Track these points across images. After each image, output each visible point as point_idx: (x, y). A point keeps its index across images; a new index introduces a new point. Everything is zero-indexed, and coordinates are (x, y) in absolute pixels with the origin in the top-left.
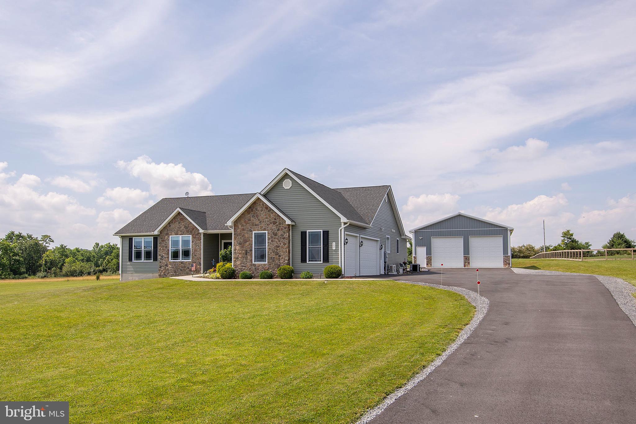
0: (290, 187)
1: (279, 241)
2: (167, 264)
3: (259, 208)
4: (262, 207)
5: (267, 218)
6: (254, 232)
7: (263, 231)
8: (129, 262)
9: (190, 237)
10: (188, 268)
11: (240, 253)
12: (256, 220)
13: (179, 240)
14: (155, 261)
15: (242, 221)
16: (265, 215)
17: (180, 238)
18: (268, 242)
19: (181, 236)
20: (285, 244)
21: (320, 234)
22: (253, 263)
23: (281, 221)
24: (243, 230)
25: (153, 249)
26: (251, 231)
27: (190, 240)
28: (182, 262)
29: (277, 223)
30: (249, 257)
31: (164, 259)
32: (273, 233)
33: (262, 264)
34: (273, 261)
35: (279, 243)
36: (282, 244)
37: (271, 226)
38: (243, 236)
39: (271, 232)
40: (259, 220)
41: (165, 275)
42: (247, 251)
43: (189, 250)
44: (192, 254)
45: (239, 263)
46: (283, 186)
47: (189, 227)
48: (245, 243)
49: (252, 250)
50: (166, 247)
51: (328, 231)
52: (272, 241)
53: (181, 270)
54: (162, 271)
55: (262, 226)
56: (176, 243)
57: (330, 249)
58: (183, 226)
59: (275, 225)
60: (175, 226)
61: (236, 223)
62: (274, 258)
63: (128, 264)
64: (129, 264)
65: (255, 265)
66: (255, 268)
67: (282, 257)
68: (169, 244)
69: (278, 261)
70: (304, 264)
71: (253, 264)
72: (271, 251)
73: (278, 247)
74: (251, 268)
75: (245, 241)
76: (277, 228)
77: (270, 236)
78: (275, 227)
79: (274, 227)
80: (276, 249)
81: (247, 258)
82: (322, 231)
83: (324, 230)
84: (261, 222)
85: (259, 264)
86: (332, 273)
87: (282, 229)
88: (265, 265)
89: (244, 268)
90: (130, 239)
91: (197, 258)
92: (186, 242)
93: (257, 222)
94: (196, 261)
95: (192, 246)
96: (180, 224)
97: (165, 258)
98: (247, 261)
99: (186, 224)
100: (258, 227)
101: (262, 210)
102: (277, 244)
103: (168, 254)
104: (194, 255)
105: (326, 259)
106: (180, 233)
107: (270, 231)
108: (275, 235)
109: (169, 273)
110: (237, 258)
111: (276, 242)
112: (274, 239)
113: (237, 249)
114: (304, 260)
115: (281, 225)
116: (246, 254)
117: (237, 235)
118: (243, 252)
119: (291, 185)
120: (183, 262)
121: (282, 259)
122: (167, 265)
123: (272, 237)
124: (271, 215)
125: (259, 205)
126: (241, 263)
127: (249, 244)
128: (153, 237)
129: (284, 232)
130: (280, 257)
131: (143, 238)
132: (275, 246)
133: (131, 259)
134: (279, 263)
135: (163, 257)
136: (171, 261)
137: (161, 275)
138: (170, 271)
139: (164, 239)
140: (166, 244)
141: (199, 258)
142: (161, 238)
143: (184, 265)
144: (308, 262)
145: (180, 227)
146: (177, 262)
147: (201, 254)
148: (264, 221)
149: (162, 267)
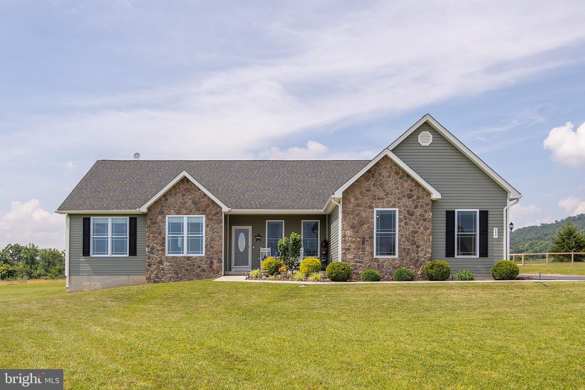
0: (430, 143)
1: (418, 224)
2: (161, 260)
3: (385, 173)
4: (389, 172)
5: (398, 189)
6: (375, 210)
7: (392, 208)
8: (83, 257)
9: (203, 219)
10: (199, 267)
11: (352, 242)
12: (380, 191)
13: (183, 223)
14: (130, 255)
15: (357, 192)
16: (395, 184)
17: (185, 219)
18: (400, 226)
19: (186, 217)
20: (426, 229)
21: (475, 216)
22: (375, 256)
23: (420, 194)
24: (358, 205)
25: (128, 236)
26: (371, 207)
27: (202, 223)
28: (188, 258)
29: (414, 196)
30: (367, 248)
31: (155, 252)
32: (408, 212)
33: (389, 259)
34: (408, 253)
35: (417, 227)
36: (422, 229)
37: (404, 200)
38: (358, 215)
39: (405, 210)
40: (384, 191)
41: (157, 277)
42: (364, 238)
43: (201, 238)
44: (206, 245)
45: (350, 257)
46: (419, 141)
47: (200, 202)
48: (361, 225)
49: (373, 237)
50: (160, 233)
51: (487, 212)
52: (406, 224)
53: (187, 270)
54: (152, 272)
55: (389, 201)
56: (177, 227)
58: (191, 201)
59: (411, 199)
60: (175, 200)
61: (346, 193)
62: (409, 249)
63: (81, 260)
64: (84, 260)
65: (377, 260)
66: (378, 265)
67: (423, 248)
68: (165, 228)
69: (415, 254)
70: (450, 259)
71: (376, 259)
72: (405, 239)
73: (416, 232)
74: (371, 265)
75: (362, 223)
76: (413, 203)
77: (402, 217)
78: (411, 203)
79: (409, 203)
80: (413, 237)
81: (363, 250)
82: (478, 211)
83: (481, 210)
84: (387, 194)
85: (385, 258)
86: (513, 272)
87: (422, 206)
88: (394, 260)
89: (360, 264)
90: (84, 219)
91: (216, 251)
92: (195, 226)
93: (382, 195)
94: (212, 256)
95: (206, 233)
96: (184, 198)
97: (158, 250)
98: (364, 254)
99: (196, 197)
100: (383, 202)
101: (389, 177)
102: (415, 228)
103: (163, 244)
104: (209, 247)
105: (484, 253)
106: (185, 211)
107: (403, 208)
108: (411, 215)
109: (165, 275)
110: (348, 249)
111: (413, 225)
112: (410, 220)
113: (348, 235)
114: (450, 253)
115: (421, 200)
116: (363, 243)
117: (348, 214)
118: (358, 239)
119: (432, 141)
120: (190, 257)
121: (421, 251)
122: (161, 262)
123: (405, 218)
124: (405, 184)
125: (386, 168)
126: (355, 257)
127: (369, 228)
128: (128, 218)
129: (426, 211)
130: (419, 248)
131: (110, 219)
132: (410, 232)
133: (86, 252)
134: (417, 258)
135: (155, 250)
136: (168, 257)
137: (150, 278)
138: (166, 272)
139: (156, 220)
140: (159, 229)
141: (219, 251)
142: (152, 219)
143: (192, 262)
144: (456, 256)
145: (185, 203)
146: (178, 257)
147: (222, 246)
148: (392, 193)
149: (153, 265)
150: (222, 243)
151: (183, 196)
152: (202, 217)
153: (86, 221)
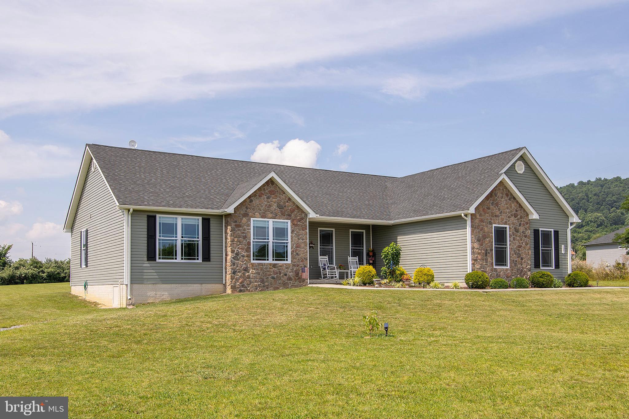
1: (521, 240)
2: (247, 268)
3: (499, 195)
5: (508, 208)
6: (494, 225)
7: (504, 224)
8: (147, 262)
9: (288, 224)
10: (286, 275)
11: (479, 254)
12: (497, 209)
13: (269, 228)
14: (204, 261)
15: (481, 209)
16: (506, 204)
17: (271, 224)
18: (510, 241)
19: (271, 221)
20: (527, 244)
21: (552, 234)
22: (494, 267)
23: (522, 214)
24: (482, 221)
25: (200, 239)
26: (491, 224)
27: (287, 229)
28: (274, 266)
29: (518, 215)
30: (489, 259)
31: (240, 258)
32: (515, 228)
33: (503, 269)
34: (515, 264)
35: (521, 242)
36: (524, 244)
37: (512, 218)
38: (482, 229)
39: (513, 227)
40: (499, 209)
41: (243, 286)
42: (487, 250)
44: (292, 252)
45: (478, 267)
46: (516, 169)
47: (285, 206)
48: (485, 239)
49: (493, 249)
50: (245, 237)
51: (558, 231)
52: (514, 239)
53: (273, 278)
54: (237, 280)
55: (503, 219)
56: (261, 231)
57: (559, 252)
58: (276, 204)
59: (516, 218)
60: (263, 201)
62: (516, 261)
63: (145, 265)
64: (148, 265)
65: (495, 270)
66: (497, 274)
67: (525, 260)
68: (250, 232)
69: (520, 265)
70: (538, 270)
71: (495, 268)
72: (513, 252)
73: (520, 247)
74: (492, 274)
75: (485, 237)
76: (518, 222)
77: (511, 233)
79: (516, 221)
80: (519, 250)
81: (486, 260)
82: (553, 230)
83: (555, 230)
84: (501, 213)
85: (500, 268)
87: (524, 225)
88: (507, 270)
90: (149, 217)
91: (301, 258)
92: (280, 233)
93: (498, 213)
94: (298, 263)
95: (292, 239)
96: (269, 200)
97: (243, 256)
98: (487, 265)
99: (281, 201)
100: (499, 219)
101: (502, 197)
102: (519, 243)
103: (248, 250)
104: (295, 253)
105: (557, 266)
106: (270, 215)
107: (512, 225)
108: (517, 232)
109: (250, 283)
110: (476, 260)
111: (518, 241)
112: (516, 236)
113: (476, 247)
114: (538, 265)
115: (523, 220)
116: (486, 255)
117: (475, 228)
118: (483, 251)
119: (524, 170)
120: (276, 264)
121: (524, 263)
122: (246, 270)
123: (513, 234)
124: (513, 205)
126: (481, 268)
127: (490, 241)
128: (200, 218)
129: (526, 229)
130: (522, 260)
131: (179, 218)
132: (517, 246)
133: (151, 257)
134: (521, 268)
135: (239, 255)
136: (254, 263)
137: (235, 286)
138: (252, 280)
139: (240, 223)
140: (244, 233)
141: (304, 258)
142: (236, 221)
143: (278, 269)
144: (541, 267)
145: (270, 206)
146: (264, 264)
147: (307, 253)
148: (504, 211)
149: (238, 272)
150: (307, 250)
151: (268, 198)
152: (287, 222)
153: (151, 219)
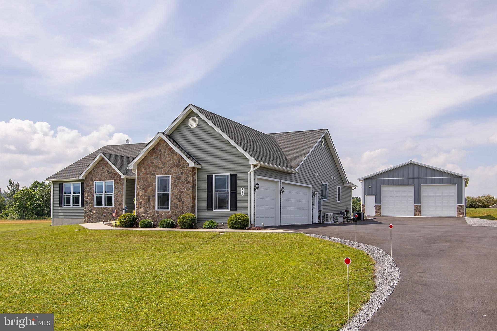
0: (196, 125)
1: (183, 186)
2: (91, 210)
3: (163, 150)
4: (165, 149)
5: (170, 160)
6: (157, 176)
7: (167, 174)
8: (59, 207)
9: (112, 183)
10: (111, 214)
11: (143, 199)
12: (160, 162)
13: (103, 186)
14: (82, 206)
15: (145, 164)
16: (169, 157)
17: (104, 183)
18: (171, 187)
19: (104, 181)
20: (188, 189)
21: (228, 178)
22: (156, 210)
23: (184, 164)
24: (147, 173)
25: (80, 194)
26: (154, 175)
27: (113, 186)
28: (105, 208)
29: (180, 165)
30: (152, 204)
32: (177, 177)
33: (165, 212)
34: (177, 208)
35: (182, 188)
36: (186, 189)
37: (174, 169)
38: (146, 180)
39: (175, 176)
40: (162, 162)
41: (89, 220)
42: (149, 196)
43: (113, 195)
44: (115, 200)
45: (141, 210)
46: (189, 125)
47: (112, 172)
48: (148, 188)
49: (155, 196)
50: (91, 193)
51: (236, 175)
52: (176, 186)
53: (105, 216)
54: (87, 216)
55: (165, 170)
56: (100, 188)
57: (238, 195)
58: (106, 172)
59: (178, 168)
60: (99, 171)
61: (139, 166)
62: (177, 205)
63: (58, 209)
64: (60, 209)
65: (157, 212)
66: (158, 216)
67: (186, 204)
68: (94, 189)
69: (181, 208)
70: (210, 212)
71: (156, 211)
72: (175, 197)
73: (182, 192)
74: (154, 216)
75: (148, 186)
77: (173, 181)
78: (179, 171)
79: (178, 171)
80: (180, 195)
81: (149, 205)
82: (229, 174)
83: (232, 174)
84: (164, 165)
85: (162, 211)
86: (236, 223)
87: (186, 173)
88: (168, 212)
89: (147, 215)
90: (60, 184)
91: (120, 204)
92: (109, 188)
93: (161, 165)
94: (118, 207)
95: (115, 192)
96: (103, 170)
97: (90, 203)
98: (150, 208)
99: (109, 169)
100: (161, 170)
101: (165, 152)
102: (181, 189)
103: (92, 199)
105: (234, 207)
106: (103, 179)
107: (174, 175)
108: (178, 180)
109: (93, 219)
110: (140, 204)
111: (180, 187)
112: (178, 183)
113: (140, 195)
114: (209, 207)
115: (185, 168)
116: (149, 200)
117: (140, 179)
118: (146, 198)
119: (197, 124)
121: (185, 206)
122: (91, 211)
123: (175, 182)
124: (175, 157)
125: (163, 146)
126: (144, 210)
127: (152, 189)
128: (80, 183)
129: (188, 176)
130: (184, 203)
131: (72, 183)
132: (178, 192)
133: (61, 204)
134: (182, 211)
135: (88, 203)
136: (95, 207)
137: (86, 220)
138: (94, 217)
139: (89, 184)
140: (90, 190)
141: (122, 204)
142: (87, 184)
143: (107, 211)
144: (214, 210)
145: (104, 173)
146: (100, 207)
147: (123, 200)
148: (167, 164)
149: (87, 212)
150: (123, 199)
151: (103, 168)
152: (113, 182)
153: (61, 185)
